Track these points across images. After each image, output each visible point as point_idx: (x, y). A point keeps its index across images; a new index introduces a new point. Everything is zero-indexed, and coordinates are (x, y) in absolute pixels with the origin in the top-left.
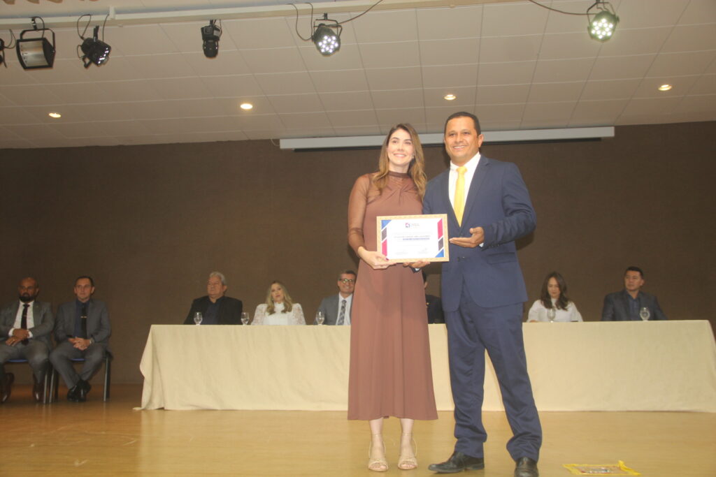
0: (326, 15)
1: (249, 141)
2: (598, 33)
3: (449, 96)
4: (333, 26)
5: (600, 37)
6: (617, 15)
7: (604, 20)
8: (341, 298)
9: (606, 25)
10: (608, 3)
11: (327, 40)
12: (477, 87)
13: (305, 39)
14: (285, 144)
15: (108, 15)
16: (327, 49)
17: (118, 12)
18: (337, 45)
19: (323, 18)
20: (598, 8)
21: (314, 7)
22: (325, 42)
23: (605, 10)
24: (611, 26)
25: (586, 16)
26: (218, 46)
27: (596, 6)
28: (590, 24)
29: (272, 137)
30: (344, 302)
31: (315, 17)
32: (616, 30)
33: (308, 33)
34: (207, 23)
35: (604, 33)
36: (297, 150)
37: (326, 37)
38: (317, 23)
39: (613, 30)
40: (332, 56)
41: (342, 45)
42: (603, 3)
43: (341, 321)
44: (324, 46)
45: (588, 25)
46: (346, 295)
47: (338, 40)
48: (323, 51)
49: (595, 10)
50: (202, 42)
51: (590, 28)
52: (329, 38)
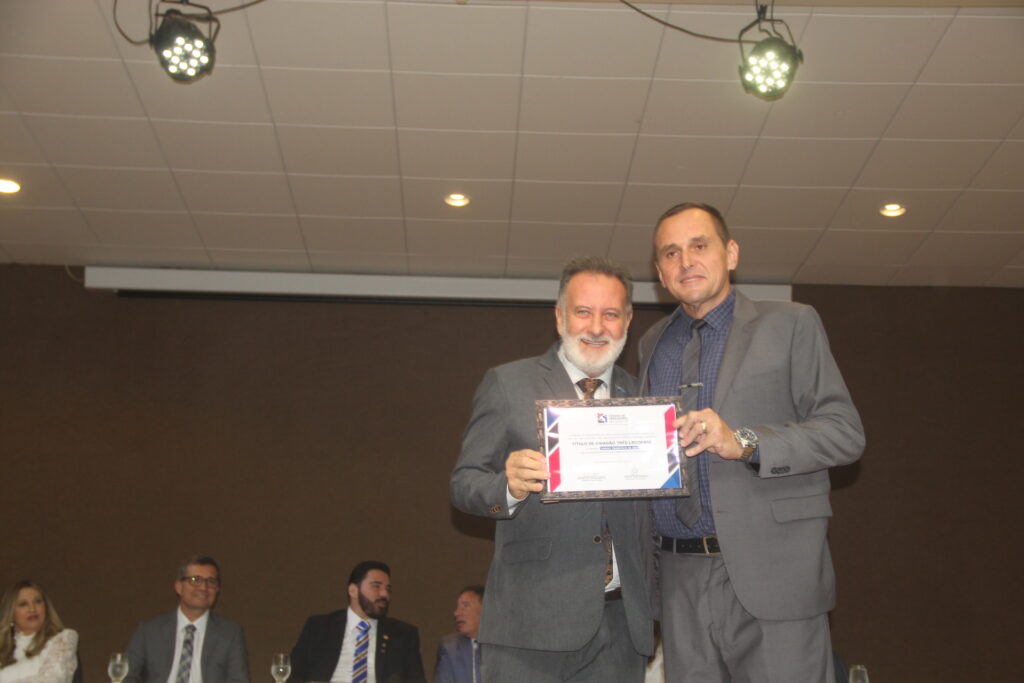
1: (14, 266)
2: (759, 79)
3: (453, 196)
4: (200, 18)
5: (763, 89)
6: (800, 46)
7: (771, 55)
8: (183, 620)
9: (774, 65)
10: (781, 21)
11: (183, 47)
12: (513, 183)
13: (135, 38)
14: (97, 278)
16: (183, 66)
18: (205, 60)
20: (761, 30)
22: (178, 50)
23: (774, 35)
24: (785, 67)
25: (737, 45)
27: (756, 27)
28: (745, 61)
29: (67, 261)
30: (191, 629)
32: (797, 76)
33: (142, 30)
35: (770, 82)
36: (125, 294)
37: (180, 40)
38: (164, 8)
39: (790, 76)
40: (194, 85)
41: (217, 65)
42: (772, 20)
43: (184, 675)
44: (175, 60)
45: (740, 63)
46: (197, 612)
47: (209, 49)
48: (173, 69)
49: (755, 35)
51: (744, 68)
52: (187, 42)
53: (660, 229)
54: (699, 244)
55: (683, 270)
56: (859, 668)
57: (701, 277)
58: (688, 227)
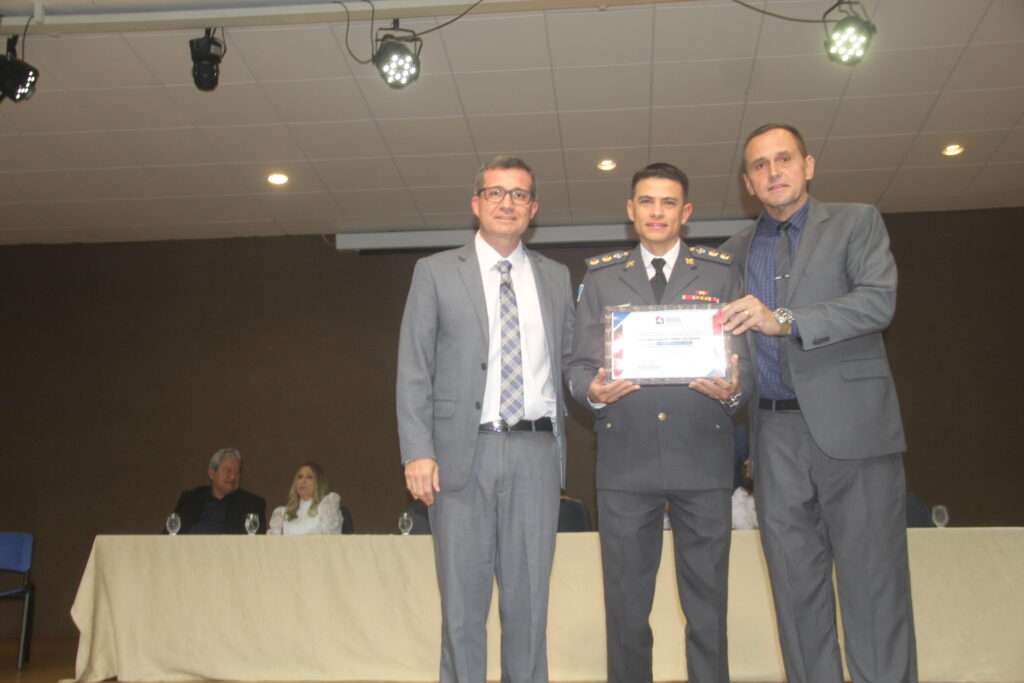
0: (396, 22)
1: (287, 238)
2: (842, 51)
3: (604, 162)
4: (407, 39)
5: (845, 59)
6: (875, 21)
7: (851, 31)
9: (854, 38)
10: (857, 3)
11: (397, 62)
12: (649, 148)
13: (364, 60)
14: (344, 242)
15: (32, 16)
16: (398, 77)
17: (49, 12)
18: (413, 71)
19: (392, 26)
20: (841, 11)
21: (376, 8)
22: (394, 65)
23: (852, 14)
24: (863, 39)
25: (821, 25)
26: (217, 71)
27: (837, 9)
28: (828, 36)
29: (323, 231)
31: (378, 24)
33: (366, 51)
34: (201, 34)
35: (851, 52)
36: (365, 252)
37: (395, 57)
38: (381, 36)
39: (866, 46)
40: (406, 90)
41: (421, 70)
44: (392, 73)
47: (416, 62)
48: (390, 80)
49: (836, 15)
50: (190, 64)
51: (828, 44)
52: (399, 58)
53: (750, 144)
54: (783, 157)
55: (772, 179)
56: (940, 507)
57: (786, 186)
58: (772, 144)
